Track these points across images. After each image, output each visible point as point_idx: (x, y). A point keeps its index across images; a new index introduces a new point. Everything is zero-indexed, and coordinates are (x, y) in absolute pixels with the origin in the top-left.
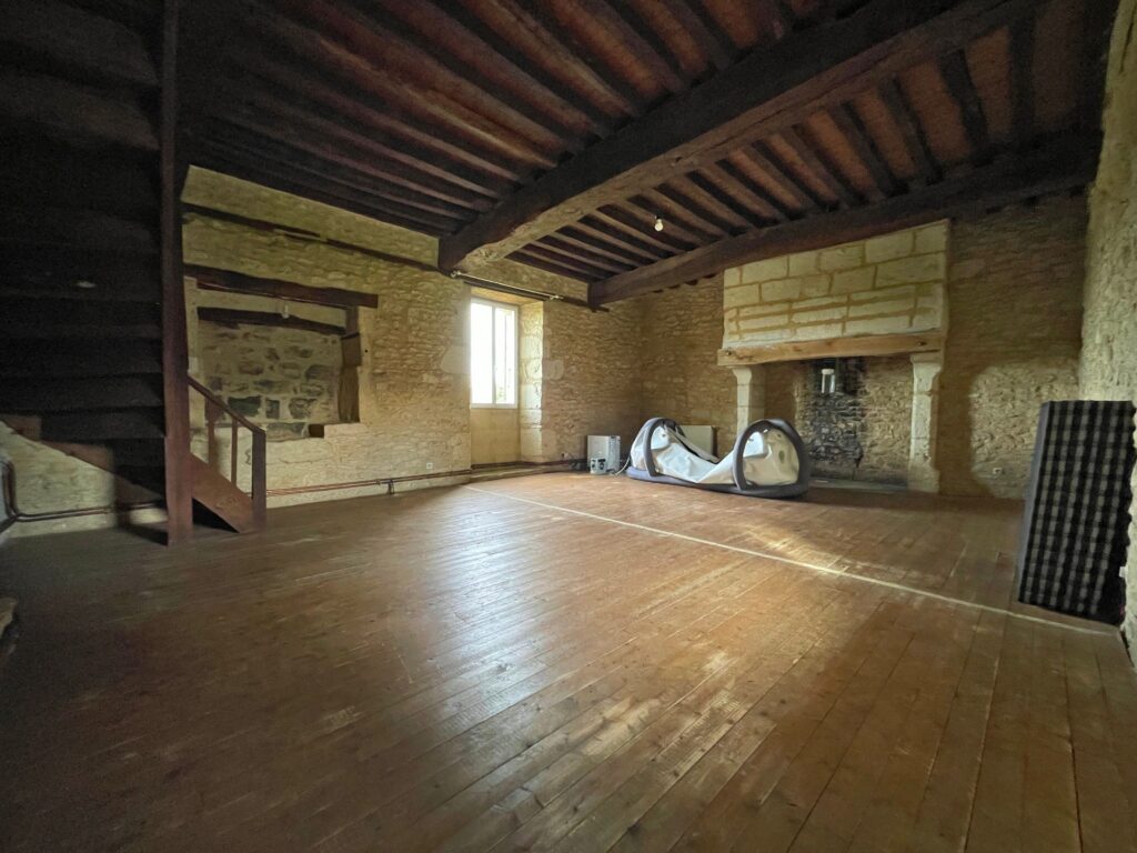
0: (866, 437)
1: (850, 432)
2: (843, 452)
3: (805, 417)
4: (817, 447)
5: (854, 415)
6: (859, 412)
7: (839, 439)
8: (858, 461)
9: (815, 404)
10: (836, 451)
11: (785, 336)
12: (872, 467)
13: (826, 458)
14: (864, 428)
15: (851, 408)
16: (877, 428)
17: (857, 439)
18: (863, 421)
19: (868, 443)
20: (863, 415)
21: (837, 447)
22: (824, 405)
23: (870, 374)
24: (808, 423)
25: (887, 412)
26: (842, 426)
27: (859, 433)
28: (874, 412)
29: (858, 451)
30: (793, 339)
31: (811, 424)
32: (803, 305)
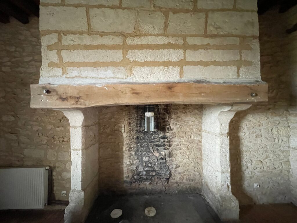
0: (172, 161)
1: (162, 159)
2: (158, 174)
3: (130, 148)
4: (140, 172)
5: (164, 145)
6: (168, 144)
7: (155, 165)
8: (168, 179)
9: (138, 138)
10: (154, 174)
11: (119, 76)
12: (177, 183)
13: (146, 180)
14: (171, 155)
15: (162, 140)
16: (179, 155)
17: (167, 164)
18: (170, 150)
19: (174, 166)
20: (170, 146)
21: (154, 171)
22: (144, 139)
23: (173, 116)
24: (133, 153)
25: (184, 143)
26: (157, 154)
27: (168, 159)
28: (176, 143)
29: (168, 172)
30: (129, 80)
31: (135, 154)
32: (137, 41)
